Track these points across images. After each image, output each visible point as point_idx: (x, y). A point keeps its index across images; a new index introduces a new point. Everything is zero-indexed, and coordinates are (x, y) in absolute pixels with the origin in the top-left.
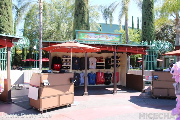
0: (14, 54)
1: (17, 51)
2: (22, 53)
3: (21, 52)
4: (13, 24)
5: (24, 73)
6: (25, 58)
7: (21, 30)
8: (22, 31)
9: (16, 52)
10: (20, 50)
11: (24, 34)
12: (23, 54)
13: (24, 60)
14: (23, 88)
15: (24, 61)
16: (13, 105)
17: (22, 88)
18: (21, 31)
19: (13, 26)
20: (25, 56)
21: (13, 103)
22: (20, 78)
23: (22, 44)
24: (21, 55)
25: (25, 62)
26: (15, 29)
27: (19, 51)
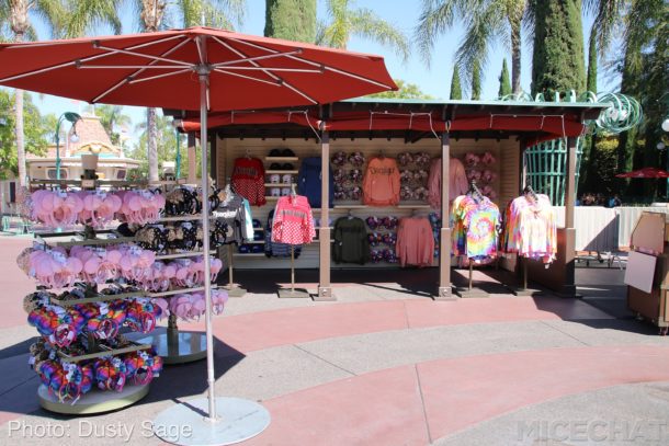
0: (588, 152)
1: (601, 143)
2: (616, 149)
3: (615, 143)
4: (582, 57)
5: (618, 216)
6: (628, 166)
7: (616, 62)
8: (619, 67)
9: (597, 145)
10: (610, 138)
11: (624, 77)
12: (621, 150)
13: (624, 173)
14: (613, 265)
15: (624, 179)
16: (578, 302)
17: (610, 265)
18: (615, 67)
19: (583, 65)
20: (628, 157)
21: (580, 298)
22: (606, 230)
23: (615, 119)
24: (614, 157)
25: (628, 179)
26: (590, 64)
27: (607, 143)
